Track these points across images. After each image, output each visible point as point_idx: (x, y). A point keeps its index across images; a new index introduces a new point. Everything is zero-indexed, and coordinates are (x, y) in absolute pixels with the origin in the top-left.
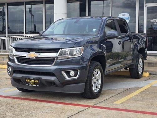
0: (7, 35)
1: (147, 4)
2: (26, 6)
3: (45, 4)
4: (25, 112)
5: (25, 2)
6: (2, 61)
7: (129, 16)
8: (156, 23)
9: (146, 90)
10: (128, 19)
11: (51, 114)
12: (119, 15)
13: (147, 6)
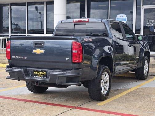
0: (10, 34)
1: (144, 6)
2: (28, 6)
3: (47, 4)
4: (12, 112)
5: (28, 3)
6: (3, 60)
7: (127, 18)
8: (152, 24)
9: (132, 92)
10: (125, 20)
11: (35, 115)
12: (117, 16)
13: (144, 8)
